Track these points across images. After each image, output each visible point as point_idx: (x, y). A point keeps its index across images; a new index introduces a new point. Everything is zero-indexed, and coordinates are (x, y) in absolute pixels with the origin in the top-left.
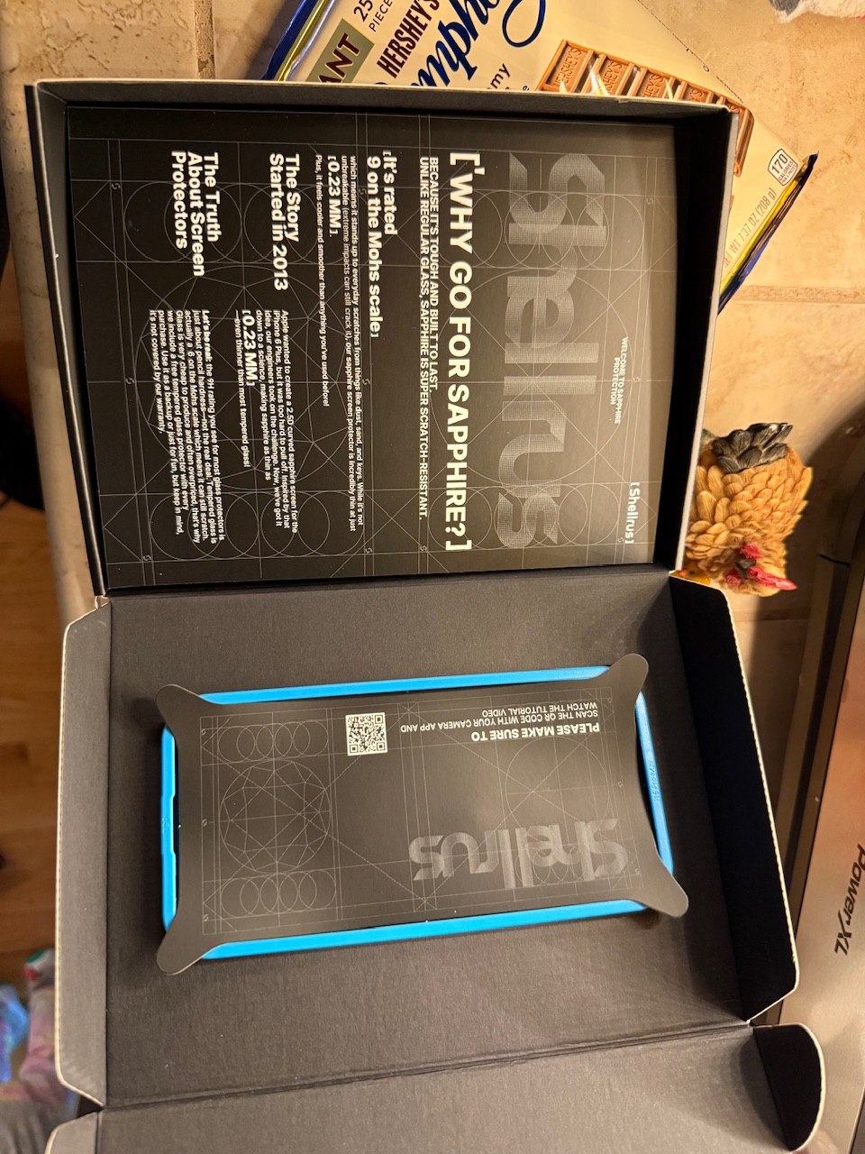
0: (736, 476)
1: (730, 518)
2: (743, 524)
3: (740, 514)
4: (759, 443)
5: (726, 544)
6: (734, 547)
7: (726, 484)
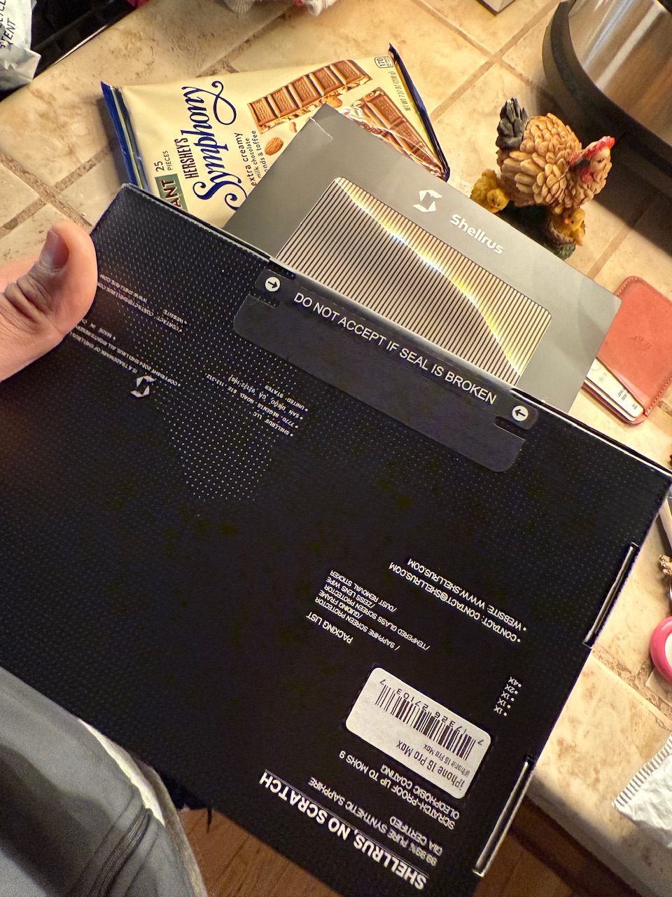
0: (524, 142)
1: (547, 157)
2: (555, 153)
3: (548, 150)
4: (513, 118)
5: (562, 173)
6: (567, 170)
7: (525, 151)
